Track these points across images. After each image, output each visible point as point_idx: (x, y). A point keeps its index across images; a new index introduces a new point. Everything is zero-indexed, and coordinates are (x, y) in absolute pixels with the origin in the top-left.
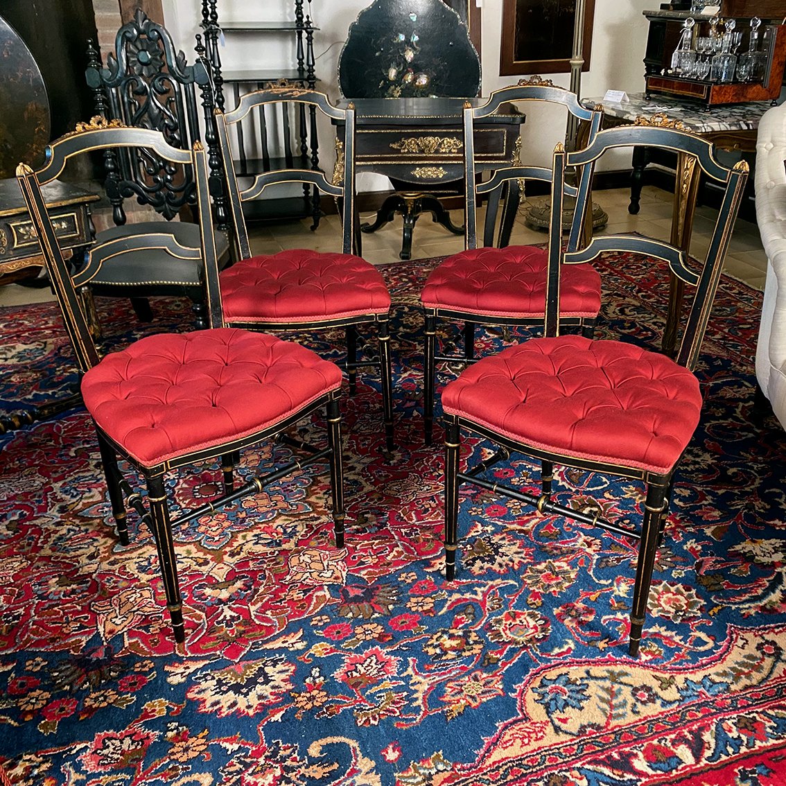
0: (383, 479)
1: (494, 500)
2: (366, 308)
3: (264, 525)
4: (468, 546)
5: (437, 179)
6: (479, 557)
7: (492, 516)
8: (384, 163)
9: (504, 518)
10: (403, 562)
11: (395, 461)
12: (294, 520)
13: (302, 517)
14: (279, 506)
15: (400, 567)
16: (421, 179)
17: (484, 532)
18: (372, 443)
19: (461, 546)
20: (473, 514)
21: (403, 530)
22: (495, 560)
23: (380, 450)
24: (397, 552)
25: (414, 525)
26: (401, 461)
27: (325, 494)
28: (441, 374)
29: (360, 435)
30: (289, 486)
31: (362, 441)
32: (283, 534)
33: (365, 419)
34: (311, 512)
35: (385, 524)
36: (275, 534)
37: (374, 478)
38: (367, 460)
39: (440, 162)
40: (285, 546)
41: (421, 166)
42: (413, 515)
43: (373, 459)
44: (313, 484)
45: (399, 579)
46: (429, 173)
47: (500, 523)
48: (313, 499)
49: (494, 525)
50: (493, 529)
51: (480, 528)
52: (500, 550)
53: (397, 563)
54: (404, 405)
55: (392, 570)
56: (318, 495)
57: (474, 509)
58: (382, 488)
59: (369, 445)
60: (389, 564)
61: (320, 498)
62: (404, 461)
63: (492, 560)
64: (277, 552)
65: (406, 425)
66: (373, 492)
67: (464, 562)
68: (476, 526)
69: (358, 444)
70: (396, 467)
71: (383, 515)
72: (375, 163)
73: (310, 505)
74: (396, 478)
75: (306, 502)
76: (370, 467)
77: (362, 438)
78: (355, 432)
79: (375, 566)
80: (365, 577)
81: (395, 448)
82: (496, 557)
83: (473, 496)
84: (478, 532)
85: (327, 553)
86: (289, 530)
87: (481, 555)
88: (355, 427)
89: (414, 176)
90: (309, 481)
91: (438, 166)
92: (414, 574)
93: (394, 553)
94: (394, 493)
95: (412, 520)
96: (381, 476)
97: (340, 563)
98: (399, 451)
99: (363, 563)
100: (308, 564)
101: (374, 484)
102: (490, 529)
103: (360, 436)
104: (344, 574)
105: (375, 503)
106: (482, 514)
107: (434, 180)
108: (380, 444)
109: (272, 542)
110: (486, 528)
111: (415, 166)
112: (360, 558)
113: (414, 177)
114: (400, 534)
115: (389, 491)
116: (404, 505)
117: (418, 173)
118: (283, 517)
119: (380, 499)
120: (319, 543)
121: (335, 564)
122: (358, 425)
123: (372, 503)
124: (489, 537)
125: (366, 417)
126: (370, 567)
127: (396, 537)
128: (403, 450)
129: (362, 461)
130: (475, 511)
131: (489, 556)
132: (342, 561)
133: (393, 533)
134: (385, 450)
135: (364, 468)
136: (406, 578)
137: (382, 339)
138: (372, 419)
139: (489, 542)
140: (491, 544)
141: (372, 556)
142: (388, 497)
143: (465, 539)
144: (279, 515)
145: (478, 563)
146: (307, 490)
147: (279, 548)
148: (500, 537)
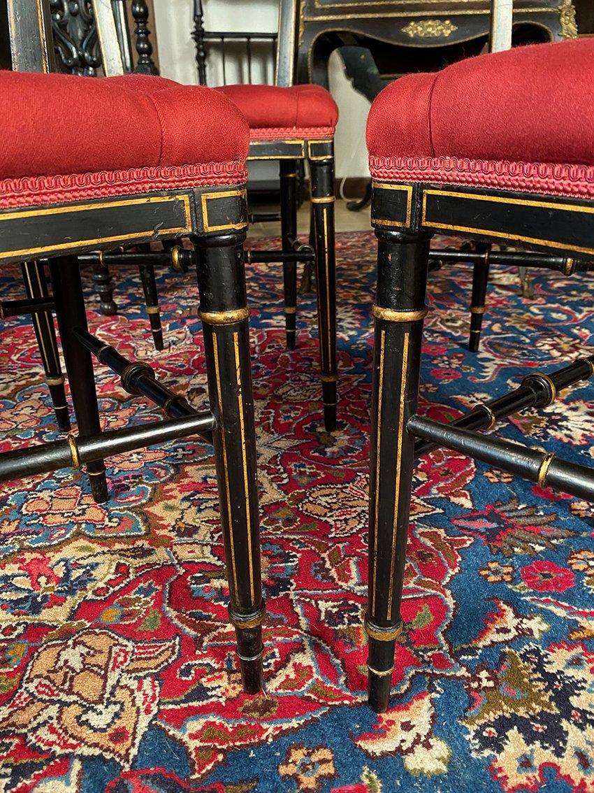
0: (305, 480)
1: (538, 548)
2: (285, 126)
3: (35, 555)
4: (484, 674)
5: (442, 38)
6: (515, 721)
7: (539, 589)
8: (363, 16)
9: (569, 598)
10: (304, 704)
11: (335, 449)
12: (98, 549)
13: (117, 546)
14: (86, 517)
15: (294, 723)
16: (416, 39)
17: (525, 634)
18: (303, 414)
19: (463, 672)
20: (492, 578)
21: (323, 605)
22: (563, 735)
23: (314, 427)
24: (297, 667)
25: (350, 594)
26: (348, 450)
27: (185, 499)
28: (428, 331)
29: (287, 402)
30: (126, 478)
31: (286, 412)
32: (59, 580)
33: (300, 380)
34: (139, 537)
35: (285, 584)
36: (43, 580)
37: (289, 477)
38: (285, 444)
39: (446, 13)
40: (46, 616)
41: (417, 19)
42: (353, 568)
43: (296, 442)
44: (171, 479)
45: (283, 770)
46: (430, 30)
47: (561, 613)
48: (157, 509)
49: (548, 616)
50: (545, 627)
51: (510, 620)
52: (574, 700)
53: (289, 707)
54: (366, 365)
55: (270, 729)
56: (169, 502)
57: (493, 566)
58: (299, 499)
59: (295, 418)
60: (267, 706)
61: (171, 508)
62: (352, 450)
63: (554, 737)
64: (20, 630)
65: (365, 393)
66: (279, 505)
67: (472, 728)
68: (501, 614)
69: (277, 415)
70: (334, 460)
71: (287, 558)
72: (349, 17)
73: (145, 521)
74: (329, 481)
75: (142, 513)
76: (286, 457)
77: (286, 407)
78: (279, 397)
79: (230, 709)
80: (193, 744)
81: (341, 426)
82: (565, 724)
83: (491, 536)
84: (506, 631)
85: (130, 645)
86: (76, 574)
87: (522, 712)
88: (281, 391)
89: (406, 35)
90: (166, 474)
91: (442, 19)
92: (325, 754)
93: (290, 671)
94: (319, 510)
95: (347, 580)
96: (301, 473)
97: (147, 683)
98: (346, 433)
99: (201, 693)
100: (70, 676)
101: (285, 489)
102: (536, 625)
103: (285, 403)
104: (144, 721)
105: (278, 528)
106: (513, 582)
107: (435, 40)
108: (313, 419)
109: (25, 599)
110: (527, 624)
111: (407, 21)
112: (200, 674)
113: (406, 37)
114: (312, 613)
115: (310, 507)
116: (336, 540)
117: (412, 30)
118: (82, 542)
119: (289, 521)
120: (123, 617)
121: (133, 684)
122: (286, 389)
123: (270, 528)
124: (536, 652)
125: (303, 378)
126: (217, 709)
127: (304, 622)
128: (355, 431)
129: (275, 444)
130: (496, 573)
131: (544, 718)
132: (155, 677)
133: (298, 609)
134: (321, 430)
135: (277, 456)
136: (304, 767)
137: (317, 200)
138: (312, 381)
139: (540, 667)
140: (545, 674)
141: (230, 672)
142: (307, 518)
143: (472, 651)
144: (78, 535)
145: (515, 743)
146: (154, 490)
147: (30, 619)
148: (570, 655)
